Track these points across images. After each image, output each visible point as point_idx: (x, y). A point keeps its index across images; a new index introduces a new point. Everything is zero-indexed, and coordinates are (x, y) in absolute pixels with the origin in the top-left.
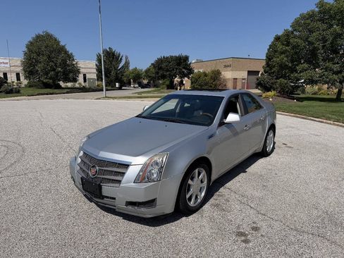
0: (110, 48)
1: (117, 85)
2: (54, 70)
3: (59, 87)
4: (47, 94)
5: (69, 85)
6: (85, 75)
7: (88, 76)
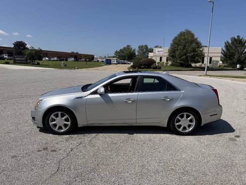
0: (238, 36)
1: (238, 66)
2: (186, 55)
3: (191, 66)
4: (176, 71)
5: (198, 65)
6: (211, 58)
7: (213, 59)
